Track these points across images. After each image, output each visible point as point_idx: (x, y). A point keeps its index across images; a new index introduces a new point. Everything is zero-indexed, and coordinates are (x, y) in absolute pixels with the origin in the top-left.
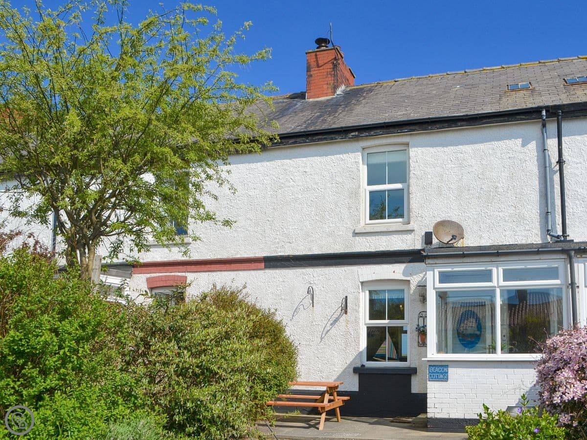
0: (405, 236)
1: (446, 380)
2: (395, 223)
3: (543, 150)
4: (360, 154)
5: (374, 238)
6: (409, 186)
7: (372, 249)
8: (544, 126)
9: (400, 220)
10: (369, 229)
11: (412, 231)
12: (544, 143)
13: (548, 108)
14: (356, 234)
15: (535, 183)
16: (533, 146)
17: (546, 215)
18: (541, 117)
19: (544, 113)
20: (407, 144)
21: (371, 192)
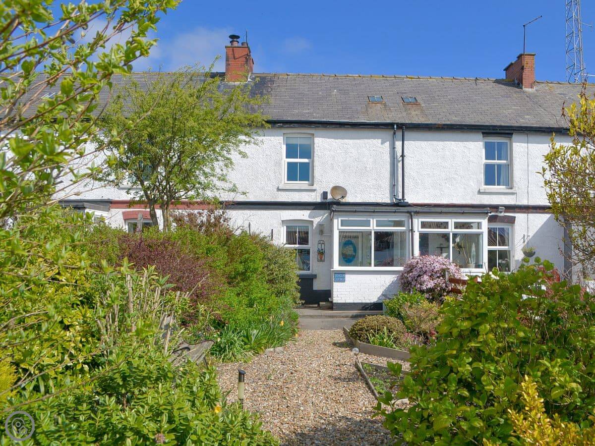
0: (311, 193)
1: (344, 281)
2: (304, 184)
3: (393, 148)
4: (282, 138)
5: (290, 193)
6: (313, 161)
7: (290, 200)
8: (394, 133)
9: (307, 182)
10: (288, 187)
11: (314, 190)
12: (394, 144)
13: (397, 124)
14: (278, 190)
15: (388, 167)
16: (387, 144)
17: (393, 186)
18: (394, 128)
19: (395, 127)
20: (313, 135)
21: (289, 163)
